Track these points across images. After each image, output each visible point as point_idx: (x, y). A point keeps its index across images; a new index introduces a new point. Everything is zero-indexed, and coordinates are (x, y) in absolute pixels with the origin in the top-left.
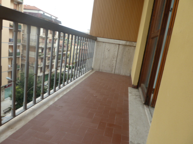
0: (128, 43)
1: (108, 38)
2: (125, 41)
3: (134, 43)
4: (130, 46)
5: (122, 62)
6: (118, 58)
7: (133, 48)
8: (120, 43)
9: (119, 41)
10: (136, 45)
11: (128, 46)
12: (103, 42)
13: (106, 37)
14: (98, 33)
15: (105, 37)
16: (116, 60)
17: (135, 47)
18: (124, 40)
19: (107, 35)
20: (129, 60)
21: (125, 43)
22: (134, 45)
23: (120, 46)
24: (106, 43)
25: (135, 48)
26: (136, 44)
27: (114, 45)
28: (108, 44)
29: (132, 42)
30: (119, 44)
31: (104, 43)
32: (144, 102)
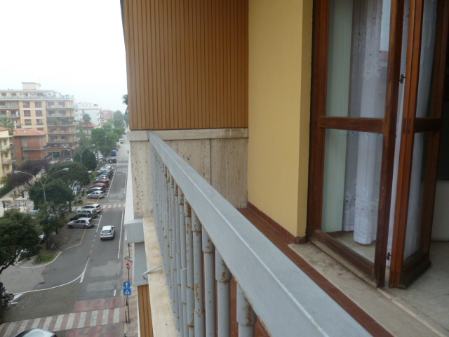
0: (231, 133)
1: (181, 127)
2: (224, 130)
3: (242, 130)
4: (236, 138)
5: (225, 180)
6: (213, 172)
7: (242, 141)
8: (214, 136)
9: (210, 130)
10: (248, 133)
11: (232, 138)
12: (171, 140)
13: (176, 127)
14: (152, 120)
15: (172, 127)
16: (209, 177)
17: (248, 138)
18: (219, 126)
19: (176, 122)
20: (239, 172)
21: (224, 133)
22: (245, 136)
23: (214, 143)
24: (179, 142)
25: (247, 142)
26: (248, 131)
27: (200, 142)
28: (183, 143)
29: (238, 129)
30: (210, 139)
31: (173, 143)
32: (374, 284)
